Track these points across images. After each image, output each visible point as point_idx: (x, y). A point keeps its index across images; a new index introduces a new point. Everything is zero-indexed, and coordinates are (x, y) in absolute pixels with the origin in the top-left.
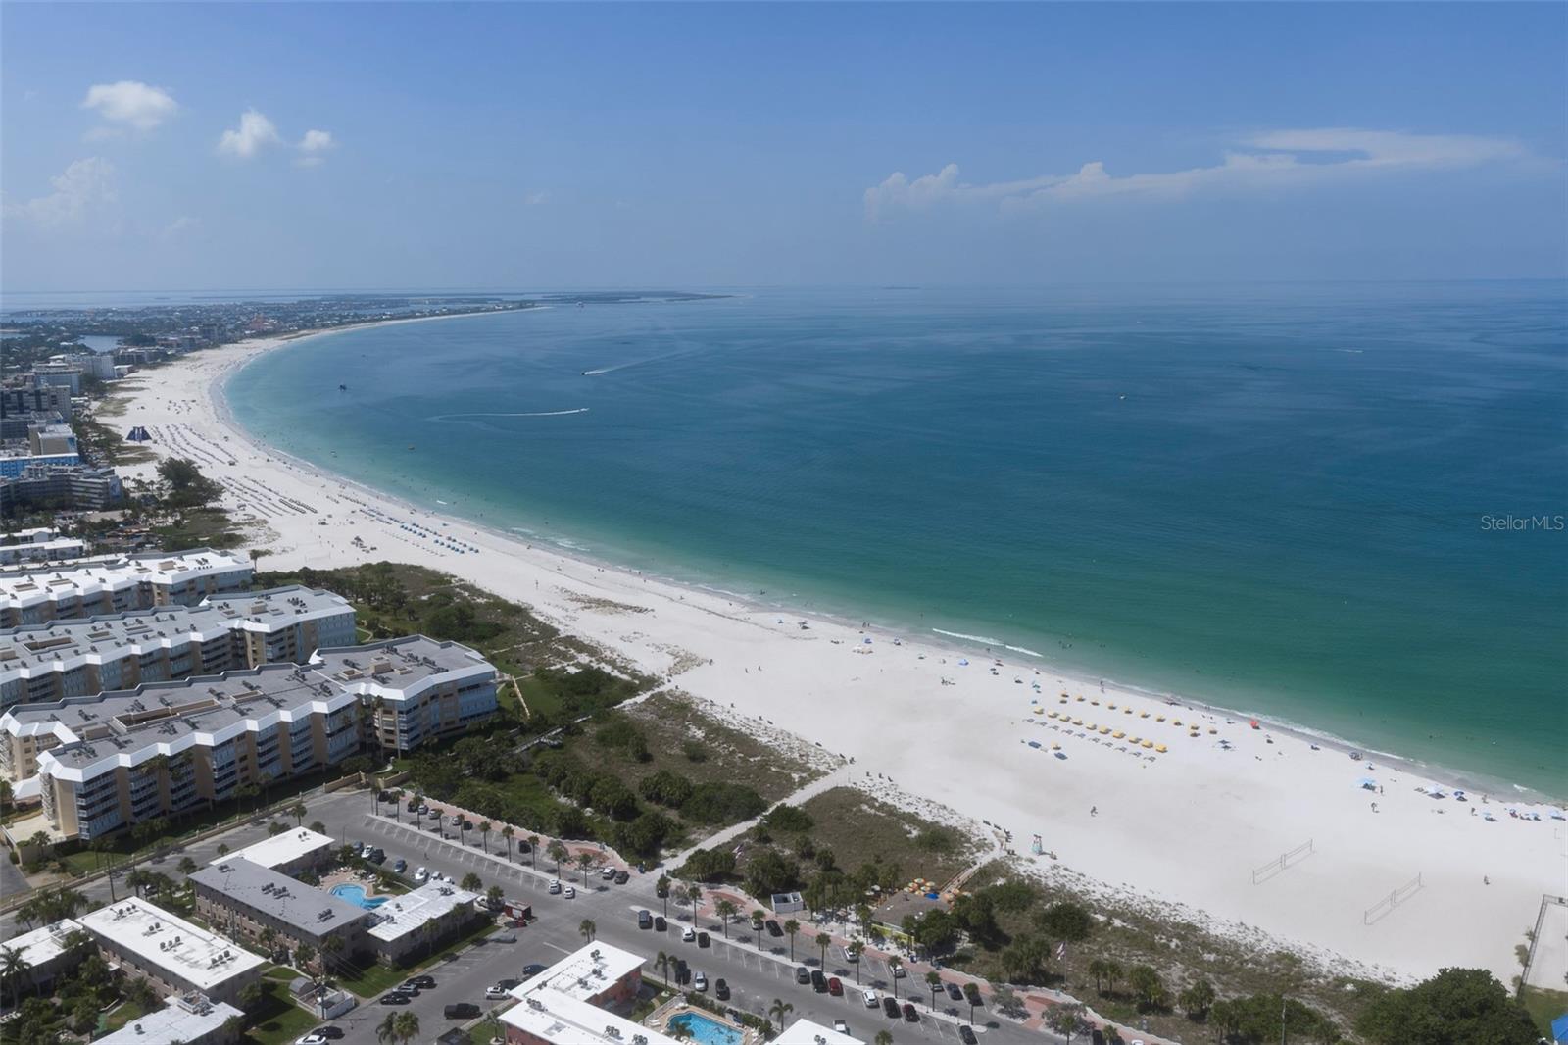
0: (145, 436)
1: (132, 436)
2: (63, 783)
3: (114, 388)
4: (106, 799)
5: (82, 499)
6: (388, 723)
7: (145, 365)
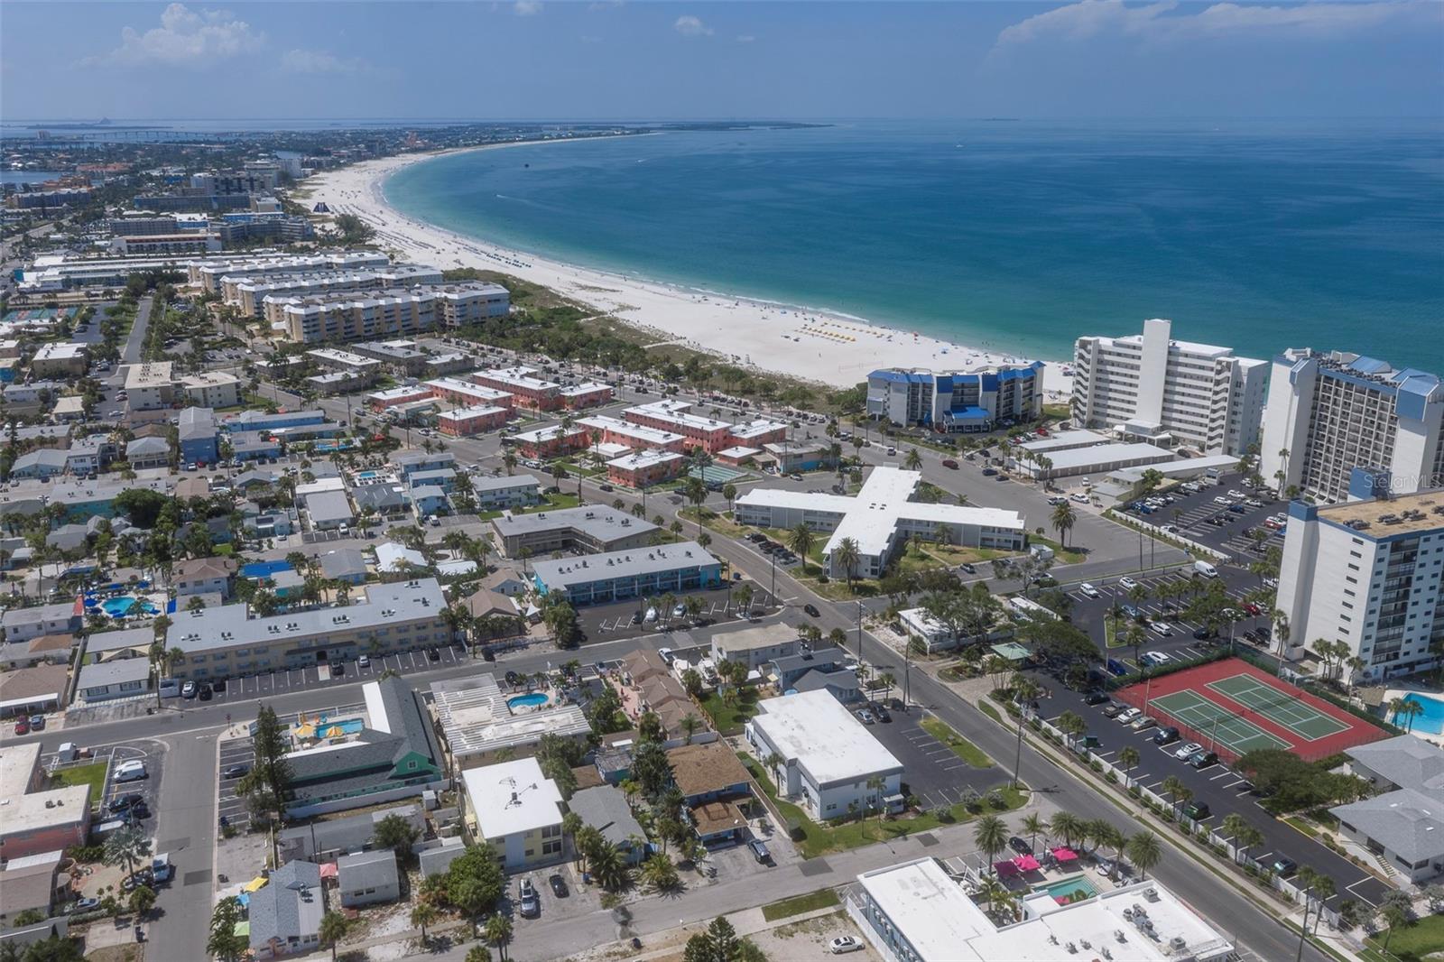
0: (326, 209)
1: (317, 209)
2: (296, 315)
3: (302, 183)
4: (314, 326)
5: (289, 236)
6: (450, 311)
7: (325, 171)
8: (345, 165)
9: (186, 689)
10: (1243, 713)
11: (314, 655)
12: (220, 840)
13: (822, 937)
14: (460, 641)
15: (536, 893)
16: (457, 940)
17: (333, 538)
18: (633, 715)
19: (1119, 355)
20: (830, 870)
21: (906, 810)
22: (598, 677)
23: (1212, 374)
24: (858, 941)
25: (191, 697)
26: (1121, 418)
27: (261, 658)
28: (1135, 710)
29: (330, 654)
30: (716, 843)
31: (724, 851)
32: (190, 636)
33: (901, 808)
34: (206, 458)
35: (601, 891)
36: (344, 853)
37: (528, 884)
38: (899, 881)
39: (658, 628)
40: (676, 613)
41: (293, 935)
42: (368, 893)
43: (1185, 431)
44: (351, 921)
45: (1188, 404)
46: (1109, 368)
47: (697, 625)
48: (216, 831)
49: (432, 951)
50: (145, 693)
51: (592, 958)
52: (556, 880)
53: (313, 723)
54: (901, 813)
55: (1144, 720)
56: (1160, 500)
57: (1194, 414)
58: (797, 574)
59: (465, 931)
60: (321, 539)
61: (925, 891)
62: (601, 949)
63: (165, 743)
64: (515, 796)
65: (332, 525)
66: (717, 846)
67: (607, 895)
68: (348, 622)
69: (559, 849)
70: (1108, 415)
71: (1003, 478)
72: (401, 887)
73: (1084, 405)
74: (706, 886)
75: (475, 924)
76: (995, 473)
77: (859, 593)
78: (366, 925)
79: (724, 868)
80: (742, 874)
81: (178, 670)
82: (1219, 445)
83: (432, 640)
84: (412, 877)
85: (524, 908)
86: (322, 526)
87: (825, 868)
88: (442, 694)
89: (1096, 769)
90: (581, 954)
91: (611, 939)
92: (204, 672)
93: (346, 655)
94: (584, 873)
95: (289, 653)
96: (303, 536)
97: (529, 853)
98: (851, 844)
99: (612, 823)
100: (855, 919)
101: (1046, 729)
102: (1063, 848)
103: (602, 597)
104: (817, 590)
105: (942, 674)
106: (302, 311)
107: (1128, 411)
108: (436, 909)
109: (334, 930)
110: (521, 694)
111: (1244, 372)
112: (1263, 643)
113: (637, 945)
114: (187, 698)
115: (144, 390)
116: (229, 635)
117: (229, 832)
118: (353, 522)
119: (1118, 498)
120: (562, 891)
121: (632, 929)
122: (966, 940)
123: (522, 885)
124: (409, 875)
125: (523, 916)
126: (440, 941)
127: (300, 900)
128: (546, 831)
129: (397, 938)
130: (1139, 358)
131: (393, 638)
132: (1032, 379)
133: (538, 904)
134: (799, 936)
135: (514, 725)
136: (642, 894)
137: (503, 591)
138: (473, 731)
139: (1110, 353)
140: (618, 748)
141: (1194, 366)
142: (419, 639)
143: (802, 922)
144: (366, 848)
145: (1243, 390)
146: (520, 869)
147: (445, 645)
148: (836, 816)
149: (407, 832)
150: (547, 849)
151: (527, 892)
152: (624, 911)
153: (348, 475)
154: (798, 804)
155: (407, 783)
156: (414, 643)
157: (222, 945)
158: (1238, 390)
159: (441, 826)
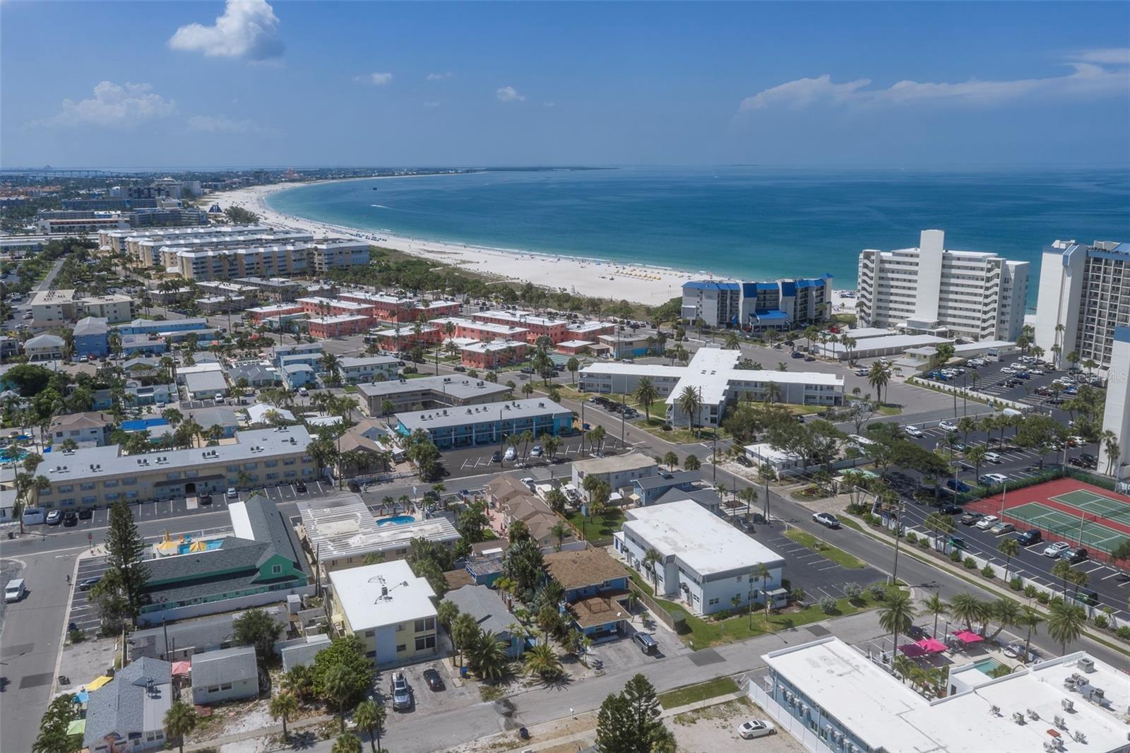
0: (219, 210)
1: (212, 210)
2: (186, 258)
3: (201, 197)
4: (203, 268)
5: (187, 223)
6: (319, 260)
7: (219, 190)
8: (236, 188)
9: (50, 515)
10: (1095, 519)
11: (182, 487)
12: (66, 645)
13: (728, 723)
14: (327, 477)
15: (410, 687)
16: (322, 735)
17: (208, 405)
18: (500, 530)
19: (898, 263)
20: (722, 660)
21: (789, 605)
22: (463, 502)
23: (983, 274)
24: (770, 725)
25: (57, 524)
26: (902, 317)
27: (129, 489)
28: (992, 517)
29: (199, 486)
30: (600, 636)
31: (608, 645)
32: (59, 468)
33: (784, 603)
34: (97, 353)
35: (480, 684)
36: (200, 651)
37: (401, 677)
38: (807, 660)
39: (517, 465)
40: (533, 453)
41: (136, 730)
42: (223, 689)
43: (959, 325)
44: (202, 719)
45: (961, 301)
46: (890, 275)
47: (553, 463)
48: (64, 638)
49: (294, 748)
50: (10, 522)
51: (475, 750)
52: (430, 674)
53: (178, 542)
54: (784, 607)
55: (1003, 525)
56: (954, 371)
57: (967, 309)
58: (641, 425)
59: (331, 726)
60: (196, 406)
61: (838, 669)
62: (484, 741)
63: (22, 562)
64: (385, 591)
65: (209, 395)
66: (600, 640)
67: (486, 688)
68: (217, 457)
69: (433, 645)
70: (890, 316)
71: (810, 360)
72: (260, 685)
73: (869, 308)
74: (592, 678)
75: (343, 719)
76: (802, 356)
77: (701, 438)
78: (220, 722)
79: (610, 660)
80: (630, 665)
81: (43, 499)
82: (991, 334)
83: (299, 476)
84: (275, 675)
85: (397, 701)
86: (199, 396)
87: (718, 658)
88: (309, 510)
89: (970, 565)
90: (463, 747)
91: (495, 731)
92: (71, 502)
93: (214, 489)
94: (461, 667)
95: (158, 484)
96: (180, 404)
97: (402, 648)
98: (739, 636)
99: (489, 616)
100: (760, 704)
101: (909, 534)
102: (965, 631)
103: (462, 442)
104: (661, 436)
105: (795, 495)
106: (192, 255)
107: (908, 311)
108: (300, 705)
109: (181, 723)
110: (387, 517)
111: (1012, 269)
112: (1089, 467)
113: (525, 735)
114: (51, 525)
115: (48, 307)
116: (98, 467)
117: (77, 636)
118: (228, 393)
119: (918, 368)
120: (439, 686)
121: (518, 720)
122: (898, 715)
123: (394, 678)
124: (271, 674)
125: (395, 710)
126: (303, 737)
127: (146, 696)
128: (419, 624)
129: (255, 735)
130: (917, 264)
131: (261, 472)
132: (822, 288)
133: (412, 697)
134: (702, 723)
135: (381, 534)
136: (525, 686)
137: (368, 437)
138: (340, 540)
139: (890, 262)
140: (488, 555)
141: (966, 268)
142: (287, 475)
143: (703, 709)
144: (225, 646)
145: (1011, 285)
146: (391, 665)
147: (312, 480)
148: (718, 610)
149: (269, 626)
150: (419, 645)
151: (400, 684)
152: (506, 703)
153: (225, 361)
154: (677, 601)
155: (272, 589)
156: (282, 478)
157: (50, 742)
158: (1006, 286)
159: (305, 626)
